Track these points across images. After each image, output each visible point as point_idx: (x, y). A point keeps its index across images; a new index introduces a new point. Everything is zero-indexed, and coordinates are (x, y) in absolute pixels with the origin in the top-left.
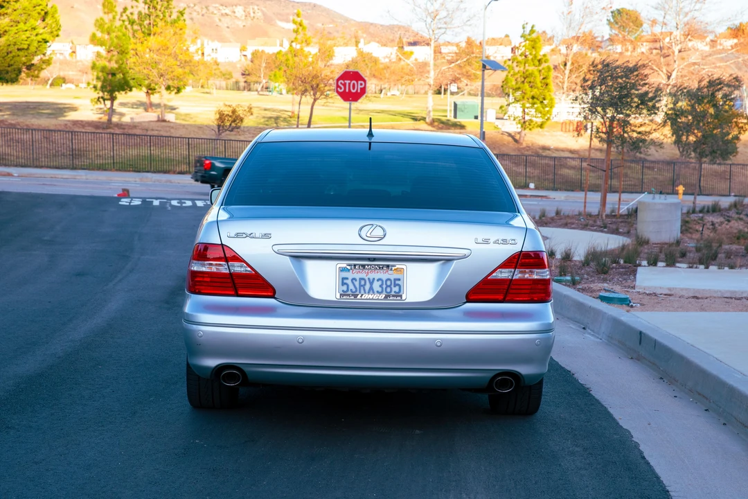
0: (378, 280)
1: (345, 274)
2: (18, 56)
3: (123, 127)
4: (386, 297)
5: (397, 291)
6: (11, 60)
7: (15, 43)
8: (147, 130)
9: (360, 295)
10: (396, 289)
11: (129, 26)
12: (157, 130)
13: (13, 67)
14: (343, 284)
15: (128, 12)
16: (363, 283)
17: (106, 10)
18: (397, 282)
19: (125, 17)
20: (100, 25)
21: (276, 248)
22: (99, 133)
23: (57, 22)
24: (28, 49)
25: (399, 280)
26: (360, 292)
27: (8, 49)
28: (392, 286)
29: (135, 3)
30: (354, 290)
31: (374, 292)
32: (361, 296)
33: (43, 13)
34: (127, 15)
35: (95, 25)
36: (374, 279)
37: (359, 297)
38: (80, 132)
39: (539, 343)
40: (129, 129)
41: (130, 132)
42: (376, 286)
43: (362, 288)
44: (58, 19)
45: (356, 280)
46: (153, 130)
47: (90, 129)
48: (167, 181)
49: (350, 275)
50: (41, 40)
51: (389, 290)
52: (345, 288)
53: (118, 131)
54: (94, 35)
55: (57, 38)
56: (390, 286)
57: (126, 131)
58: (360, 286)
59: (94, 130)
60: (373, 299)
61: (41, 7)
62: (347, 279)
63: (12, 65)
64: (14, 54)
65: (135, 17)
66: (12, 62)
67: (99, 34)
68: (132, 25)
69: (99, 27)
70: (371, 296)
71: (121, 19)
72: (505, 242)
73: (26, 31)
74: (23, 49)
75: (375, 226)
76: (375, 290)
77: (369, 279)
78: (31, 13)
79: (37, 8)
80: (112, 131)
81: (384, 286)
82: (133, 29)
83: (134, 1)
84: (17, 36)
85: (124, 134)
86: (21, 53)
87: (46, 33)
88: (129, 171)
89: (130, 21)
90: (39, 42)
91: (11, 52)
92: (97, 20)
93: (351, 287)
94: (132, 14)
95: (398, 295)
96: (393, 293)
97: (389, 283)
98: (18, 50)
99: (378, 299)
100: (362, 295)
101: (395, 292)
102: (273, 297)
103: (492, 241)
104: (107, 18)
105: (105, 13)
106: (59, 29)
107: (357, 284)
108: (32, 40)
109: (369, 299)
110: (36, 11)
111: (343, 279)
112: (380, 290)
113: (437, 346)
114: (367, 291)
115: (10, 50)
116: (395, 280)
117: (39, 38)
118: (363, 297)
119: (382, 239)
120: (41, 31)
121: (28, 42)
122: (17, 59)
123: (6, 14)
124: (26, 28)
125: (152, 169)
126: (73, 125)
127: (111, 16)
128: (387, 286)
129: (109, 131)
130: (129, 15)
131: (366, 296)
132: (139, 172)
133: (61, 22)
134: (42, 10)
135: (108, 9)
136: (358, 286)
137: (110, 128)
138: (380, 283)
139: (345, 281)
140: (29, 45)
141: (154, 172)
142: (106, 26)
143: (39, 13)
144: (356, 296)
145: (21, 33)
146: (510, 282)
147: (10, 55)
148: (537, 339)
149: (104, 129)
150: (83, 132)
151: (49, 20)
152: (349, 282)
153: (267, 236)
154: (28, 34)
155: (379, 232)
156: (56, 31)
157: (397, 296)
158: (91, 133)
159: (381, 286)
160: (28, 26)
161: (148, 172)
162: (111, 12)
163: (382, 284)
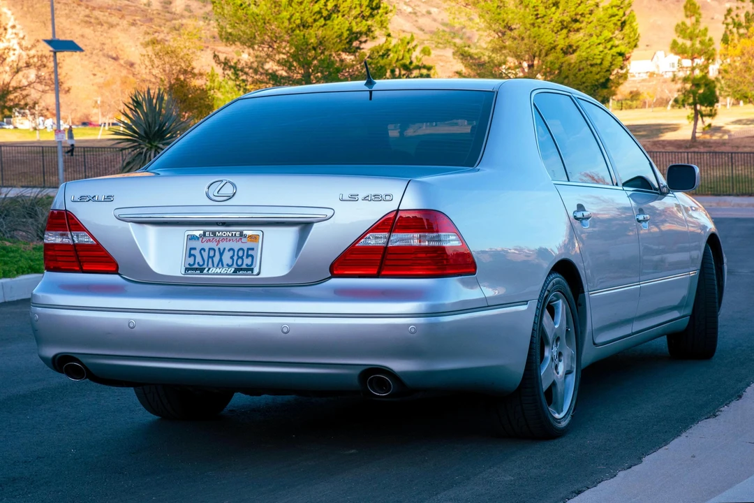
0: (229, 250)
1: (194, 244)
2: (591, 72)
3: (710, 145)
4: (235, 272)
5: (249, 263)
6: (583, 77)
7: (587, 58)
8: (738, 147)
9: (207, 269)
10: (248, 261)
11: (735, 30)
12: (750, 147)
13: (586, 85)
14: (190, 255)
15: (733, 14)
16: (212, 253)
17: (689, 13)
18: (249, 253)
19: (729, 20)
20: (682, 31)
21: (118, 212)
22: (681, 153)
23: (634, 30)
24: (601, 63)
25: (253, 249)
26: (208, 266)
27: (579, 66)
28: (244, 257)
29: (740, 4)
30: (201, 263)
31: (223, 265)
32: (208, 271)
33: (619, 23)
34: (731, 17)
35: (676, 30)
36: (224, 249)
37: (205, 271)
38: (660, 152)
39: (413, 330)
40: (717, 147)
41: (717, 150)
42: (227, 258)
43: (210, 260)
44: (635, 28)
45: (204, 250)
46: (745, 147)
47: (670, 149)
48: (749, 205)
49: (198, 245)
50: (615, 54)
51: (240, 262)
52: (191, 260)
53: (702, 149)
54: (675, 43)
55: (635, 49)
56: (242, 258)
57: (712, 149)
58: (209, 257)
59: (675, 150)
60: (220, 274)
61: (617, 18)
62: (195, 249)
63: (584, 83)
64: (586, 70)
65: (742, 19)
66: (584, 79)
67: (680, 41)
68: (738, 28)
69: (681, 33)
70: (218, 271)
71: (725, 22)
72: (377, 198)
73: (599, 44)
74: (596, 64)
75: (224, 182)
76: (225, 264)
77: (219, 249)
78: (607, 24)
79: (613, 18)
80: (696, 150)
81: (235, 258)
82: (738, 32)
83: (740, 2)
84: (589, 50)
85: (710, 153)
86: (595, 69)
87: (622, 45)
88: (707, 195)
89: (735, 24)
90: (613, 56)
91: (583, 69)
92: (678, 25)
93: (199, 259)
94: (737, 16)
95: (250, 269)
96: (244, 266)
97: (241, 253)
98: (592, 65)
99: (226, 274)
100: (209, 269)
101: (247, 265)
102: (116, 272)
103: (361, 197)
104: (689, 22)
105: (687, 16)
106: (637, 39)
107: (205, 255)
108: (606, 54)
109: (217, 274)
110: (611, 23)
111: (191, 249)
112: (230, 263)
113: (283, 331)
114: (215, 264)
115: (581, 67)
116: (248, 249)
117: (615, 50)
118: (210, 272)
119: (230, 198)
120: (616, 42)
121: (601, 57)
122: (589, 75)
123: (581, 28)
124: (599, 41)
125: (735, 191)
126: (652, 146)
127: (693, 19)
128: (239, 257)
129: (692, 150)
130: (735, 17)
131: (213, 270)
132: (719, 195)
133: (639, 31)
134: (619, 20)
135: (691, 12)
136: (206, 259)
137: (694, 146)
138: (231, 252)
139: (192, 252)
140: (602, 60)
141: (737, 195)
142: (689, 31)
143: (615, 24)
144: (202, 270)
145: (592, 47)
146: (385, 250)
147: (582, 72)
148: (411, 325)
149: (687, 148)
150: (663, 152)
151: (627, 29)
152: (196, 253)
153: (109, 199)
154: (601, 48)
155: (228, 190)
156: (634, 41)
157: (247, 270)
158: (672, 152)
159: (232, 258)
160: (601, 39)
161: (729, 195)
162: (693, 15)
163: (234, 255)
